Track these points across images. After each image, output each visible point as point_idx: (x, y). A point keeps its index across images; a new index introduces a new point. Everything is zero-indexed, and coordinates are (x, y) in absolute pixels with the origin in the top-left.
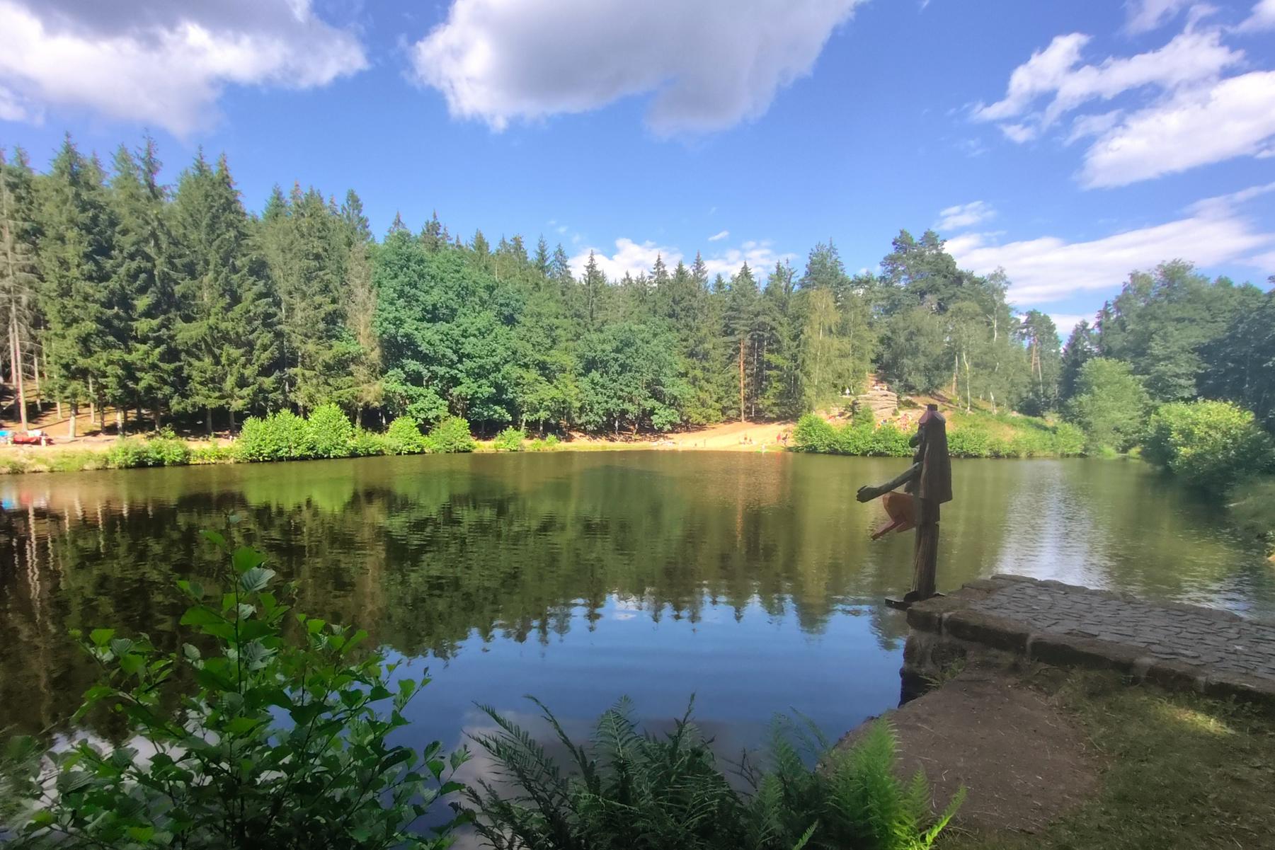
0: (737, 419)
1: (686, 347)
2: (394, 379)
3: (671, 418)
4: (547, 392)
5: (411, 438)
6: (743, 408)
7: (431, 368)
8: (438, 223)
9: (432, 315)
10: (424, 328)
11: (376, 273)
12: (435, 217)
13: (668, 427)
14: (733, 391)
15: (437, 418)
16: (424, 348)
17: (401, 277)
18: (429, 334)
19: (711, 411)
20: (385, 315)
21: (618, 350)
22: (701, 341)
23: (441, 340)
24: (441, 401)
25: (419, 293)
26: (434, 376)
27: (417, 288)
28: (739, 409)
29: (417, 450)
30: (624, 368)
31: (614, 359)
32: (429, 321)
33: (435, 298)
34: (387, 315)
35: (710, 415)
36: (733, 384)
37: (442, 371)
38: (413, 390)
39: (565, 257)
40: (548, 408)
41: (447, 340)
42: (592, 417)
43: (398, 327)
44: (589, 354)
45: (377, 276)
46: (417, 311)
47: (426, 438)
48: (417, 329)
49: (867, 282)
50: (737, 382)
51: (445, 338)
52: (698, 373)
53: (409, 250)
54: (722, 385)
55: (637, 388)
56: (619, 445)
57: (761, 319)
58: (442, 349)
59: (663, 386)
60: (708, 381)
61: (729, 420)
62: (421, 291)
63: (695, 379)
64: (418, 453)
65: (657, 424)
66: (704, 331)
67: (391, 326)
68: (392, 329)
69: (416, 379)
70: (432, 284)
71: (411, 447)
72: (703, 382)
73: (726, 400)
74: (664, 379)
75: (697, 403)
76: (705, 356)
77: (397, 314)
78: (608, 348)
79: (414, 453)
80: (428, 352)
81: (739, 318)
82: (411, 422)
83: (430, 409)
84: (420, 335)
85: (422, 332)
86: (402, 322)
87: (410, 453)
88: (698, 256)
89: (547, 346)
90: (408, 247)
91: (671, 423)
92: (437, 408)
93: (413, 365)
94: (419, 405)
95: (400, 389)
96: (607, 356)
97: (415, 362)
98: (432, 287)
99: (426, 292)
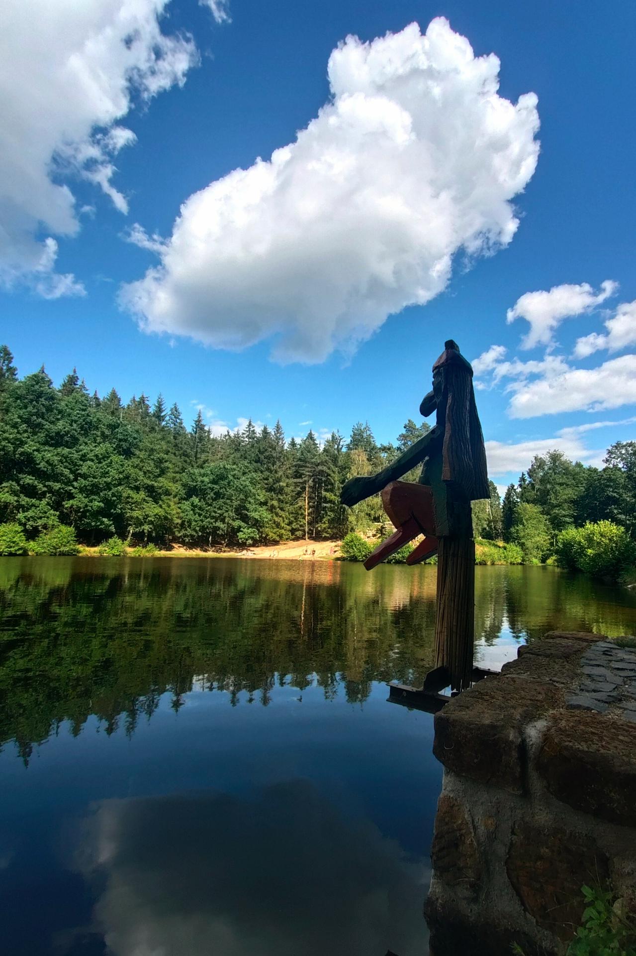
0: (303, 538)
1: (267, 484)
2: (6, 490)
3: (252, 535)
4: (153, 510)
5: (14, 542)
6: (307, 530)
7: (47, 483)
8: (77, 377)
9: (56, 440)
10: (46, 450)
11: (5, 402)
13: (250, 542)
14: (300, 517)
15: (45, 527)
16: (42, 465)
17: (30, 408)
18: (49, 455)
19: (283, 531)
20: (6, 435)
21: (214, 482)
22: (278, 480)
23: (61, 461)
24: (52, 512)
25: (44, 422)
26: (50, 490)
27: (43, 418)
28: (304, 531)
29: (20, 552)
30: (218, 495)
31: (210, 488)
32: (51, 445)
33: (60, 427)
34: (8, 436)
35: (282, 534)
36: (300, 512)
37: (57, 486)
38: (25, 500)
39: (179, 413)
40: (151, 523)
41: (66, 461)
42: (189, 532)
43: (16, 447)
44: (191, 483)
45: (5, 405)
46: (42, 436)
47: (32, 543)
48: (38, 450)
49: (389, 449)
50: (303, 511)
51: (64, 460)
52: (275, 503)
53: (42, 389)
54: (292, 513)
55: (227, 511)
56: (211, 554)
57: (320, 468)
58: (60, 469)
59: (247, 510)
60: (282, 509)
61: (297, 539)
62: (47, 421)
63: (273, 507)
64: (20, 555)
65: (241, 539)
66: (280, 473)
67: (10, 445)
68: (11, 448)
69: (30, 491)
70: (59, 417)
71: (12, 549)
72: (278, 509)
73: (295, 524)
74: (248, 506)
75: (273, 525)
76: (281, 491)
77: (19, 436)
78: (206, 479)
79: (15, 555)
80: (45, 469)
81: (306, 467)
82: (19, 528)
83: (41, 518)
84: (39, 455)
85: (43, 453)
86: (22, 443)
87: (11, 554)
88: (278, 423)
89: (156, 474)
90: (41, 387)
91: (252, 538)
92: (48, 518)
93: (28, 480)
94: (30, 514)
95: (12, 499)
96: (205, 485)
97: (31, 477)
98: (58, 420)
99: (52, 423)
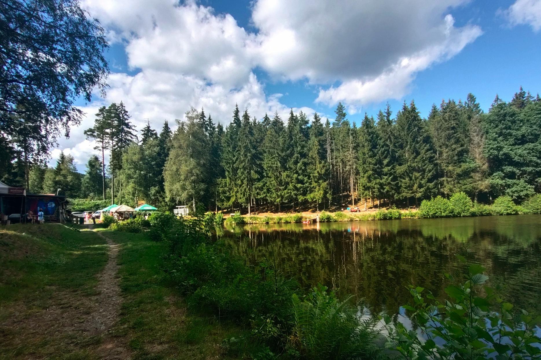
2: (497, 177)
5: (509, 207)
7: (522, 169)
8: (524, 92)
9: (522, 141)
10: (517, 148)
11: (485, 127)
12: (521, 89)
15: (527, 195)
16: (516, 159)
17: (501, 126)
18: (520, 151)
20: (491, 146)
23: (529, 153)
24: (529, 186)
25: (512, 131)
26: (524, 172)
27: (510, 129)
29: (514, 212)
32: (519, 144)
33: (524, 131)
34: (493, 146)
37: (529, 169)
38: (510, 181)
41: (533, 152)
43: (499, 151)
45: (486, 129)
46: (511, 140)
47: (519, 206)
48: (511, 150)
51: (531, 152)
53: (505, 111)
58: (529, 158)
62: (513, 130)
64: (514, 214)
67: (495, 151)
68: (496, 152)
69: (512, 175)
70: (521, 124)
71: (509, 211)
77: (498, 145)
79: (511, 214)
80: (519, 160)
82: (509, 198)
83: (522, 191)
84: (513, 153)
85: (515, 151)
86: (501, 148)
87: (508, 214)
90: (504, 110)
92: (527, 190)
93: (509, 169)
94: (514, 189)
95: (500, 182)
97: (510, 167)
98: (521, 126)
99: (517, 130)
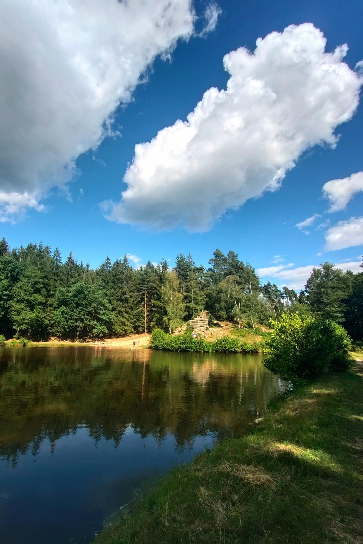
0: (144, 332)
1: (117, 297)
13: (102, 335)
14: (141, 318)
19: (127, 328)
21: (75, 296)
22: (124, 293)
28: (144, 327)
30: (78, 305)
31: (72, 300)
35: (126, 329)
39: (59, 253)
44: (61, 297)
50: (143, 314)
54: (136, 316)
63: (120, 312)
81: (144, 284)
91: (103, 332)
96: (68, 298)
